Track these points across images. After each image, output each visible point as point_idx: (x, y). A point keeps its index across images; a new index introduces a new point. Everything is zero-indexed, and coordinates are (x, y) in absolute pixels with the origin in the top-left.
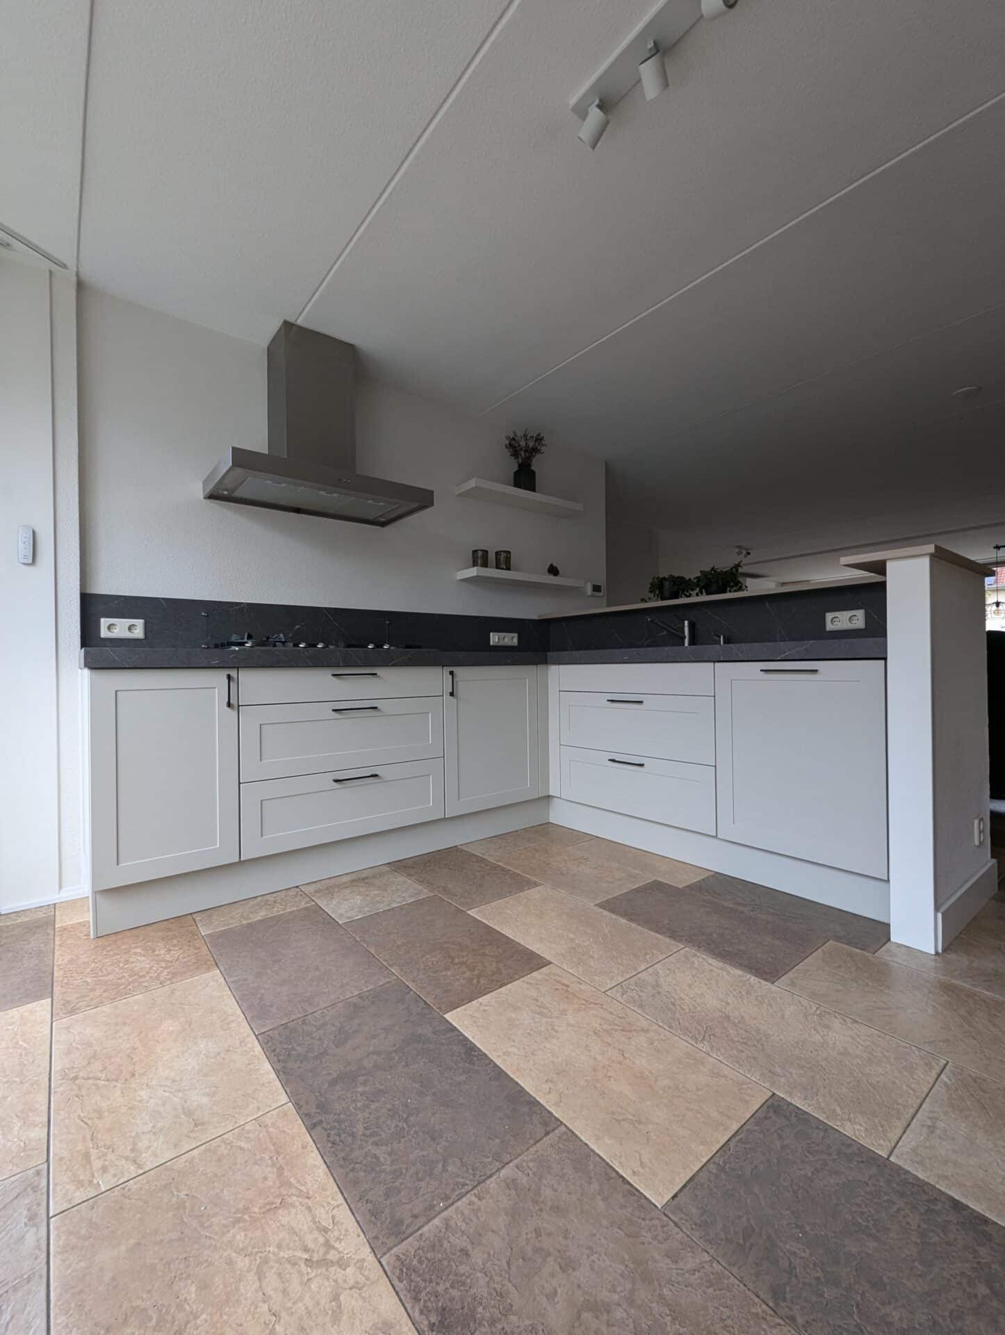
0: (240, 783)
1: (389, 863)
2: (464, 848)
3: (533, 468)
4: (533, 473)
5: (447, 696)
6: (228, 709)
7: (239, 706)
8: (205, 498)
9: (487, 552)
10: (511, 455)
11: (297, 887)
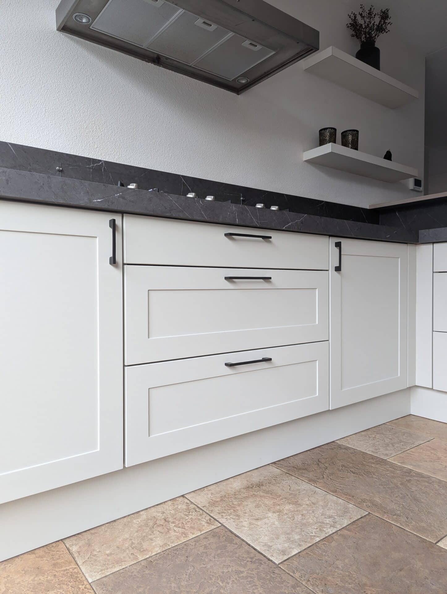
0: (124, 366)
1: (274, 463)
2: (344, 443)
3: (376, 46)
4: (377, 51)
5: (332, 271)
6: (111, 267)
7: (124, 264)
8: (58, 30)
9: (335, 129)
10: (353, 36)
11: (183, 496)
